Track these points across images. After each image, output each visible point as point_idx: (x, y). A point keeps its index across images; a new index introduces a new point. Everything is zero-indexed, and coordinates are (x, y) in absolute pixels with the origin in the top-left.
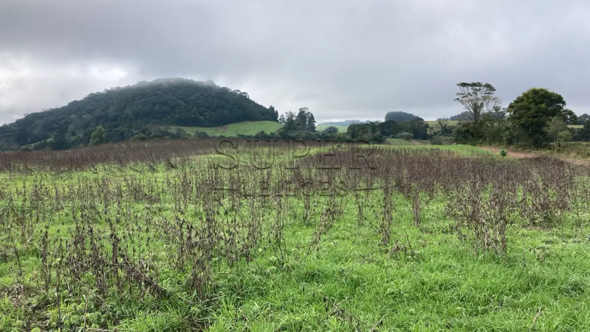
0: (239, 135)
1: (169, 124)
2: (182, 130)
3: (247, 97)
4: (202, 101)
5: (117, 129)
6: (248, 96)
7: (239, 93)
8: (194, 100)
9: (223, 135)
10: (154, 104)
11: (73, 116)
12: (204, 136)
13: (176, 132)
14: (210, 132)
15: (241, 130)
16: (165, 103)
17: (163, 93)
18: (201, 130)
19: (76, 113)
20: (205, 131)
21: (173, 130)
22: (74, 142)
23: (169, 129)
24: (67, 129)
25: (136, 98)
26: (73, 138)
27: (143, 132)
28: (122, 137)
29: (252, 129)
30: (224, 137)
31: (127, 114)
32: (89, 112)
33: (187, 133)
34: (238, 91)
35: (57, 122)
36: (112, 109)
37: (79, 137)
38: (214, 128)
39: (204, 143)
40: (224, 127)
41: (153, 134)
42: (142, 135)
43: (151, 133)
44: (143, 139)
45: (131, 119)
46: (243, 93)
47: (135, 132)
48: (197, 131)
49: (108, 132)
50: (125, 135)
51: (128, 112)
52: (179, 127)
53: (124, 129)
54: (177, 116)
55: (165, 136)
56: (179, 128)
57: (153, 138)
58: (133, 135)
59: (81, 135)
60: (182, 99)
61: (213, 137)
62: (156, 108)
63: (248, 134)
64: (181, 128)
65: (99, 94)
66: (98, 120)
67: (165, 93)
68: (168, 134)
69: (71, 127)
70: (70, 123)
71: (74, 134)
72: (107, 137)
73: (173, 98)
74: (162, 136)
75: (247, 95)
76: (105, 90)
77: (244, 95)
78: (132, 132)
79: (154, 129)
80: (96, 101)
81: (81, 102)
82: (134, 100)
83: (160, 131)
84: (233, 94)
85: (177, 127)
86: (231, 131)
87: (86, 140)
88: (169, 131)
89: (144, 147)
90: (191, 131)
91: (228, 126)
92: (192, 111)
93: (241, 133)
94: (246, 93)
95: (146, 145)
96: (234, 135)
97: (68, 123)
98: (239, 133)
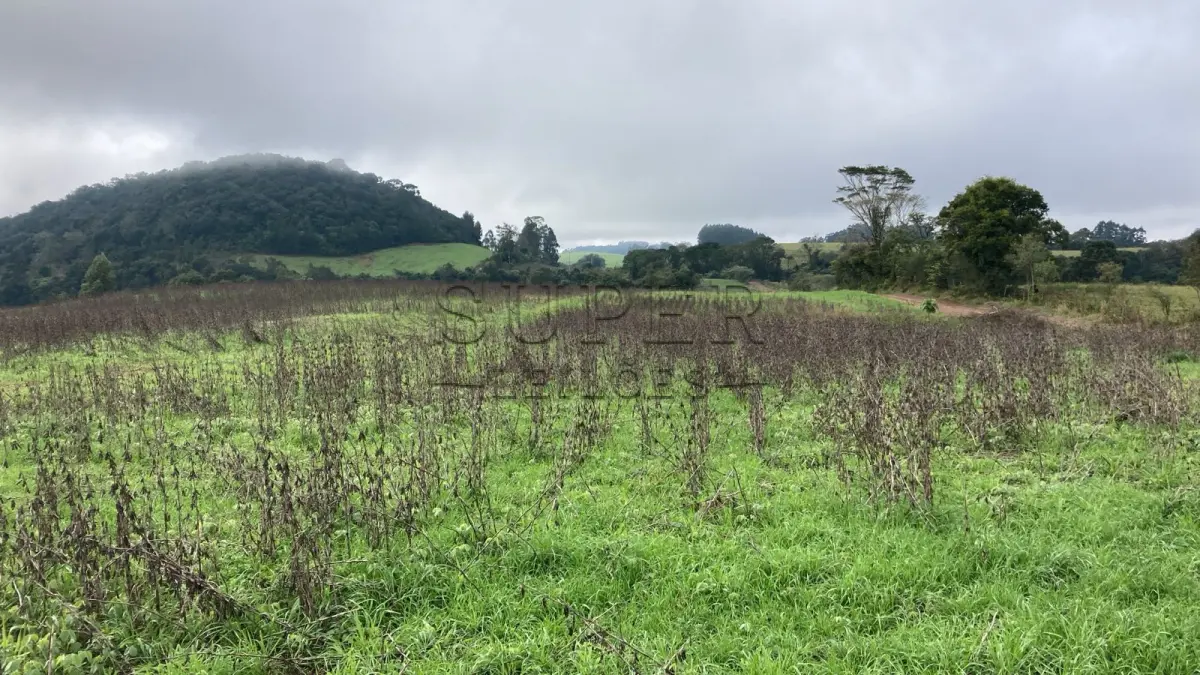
0: (399, 273)
1: (251, 251)
2: (279, 263)
3: (416, 194)
4: (318, 202)
5: (141, 261)
6: (418, 192)
7: (399, 186)
8: (304, 201)
9: (366, 272)
10: (219, 209)
11: (44, 234)
12: (325, 277)
13: (266, 267)
14: (340, 266)
15: (404, 263)
16: (243, 207)
17: (236, 186)
18: (319, 262)
19: (49, 227)
20: (326, 266)
21: (260, 262)
22: (46, 290)
23: (253, 261)
24: (29, 261)
25: (180, 197)
26: (44, 281)
27: (197, 267)
28: (152, 278)
29: (426, 259)
30: (368, 276)
31: (161, 231)
32: (77, 225)
33: (290, 268)
34: (398, 182)
35: (8, 247)
36: (129, 218)
37: (56, 278)
38: (347, 259)
39: (328, 290)
40: (367, 256)
41: (217, 271)
42: (194, 273)
43: (211, 270)
44: (196, 283)
45: (171, 240)
46: (408, 186)
47: (178, 268)
48: (311, 265)
49: (122, 267)
50: (157, 274)
51: (165, 225)
52: (273, 257)
53: (156, 262)
54: (267, 234)
55: (244, 276)
56: (273, 260)
57: (217, 279)
58: (174, 274)
59: (61, 275)
60: (278, 199)
61: (345, 277)
62: (225, 217)
63: (419, 270)
64: (279, 258)
65: (100, 188)
66: (98, 243)
67: (242, 185)
68: (250, 271)
69: (38, 259)
70: (35, 250)
71: (45, 272)
72: (119, 277)
73: (261, 196)
74: (237, 274)
75: (416, 190)
76: (113, 179)
77: (410, 189)
78: (174, 268)
79: (219, 261)
80: (94, 203)
81: (61, 204)
82: (177, 200)
83: (232, 264)
84: (387, 188)
85: (268, 257)
86: (383, 264)
87: (72, 286)
88: (252, 264)
89: (198, 300)
90: (298, 265)
91: (376, 253)
92: (300, 224)
93: (404, 268)
94: (414, 187)
95: (202, 295)
96: (389, 273)
97: (32, 250)
98: (399, 269)
